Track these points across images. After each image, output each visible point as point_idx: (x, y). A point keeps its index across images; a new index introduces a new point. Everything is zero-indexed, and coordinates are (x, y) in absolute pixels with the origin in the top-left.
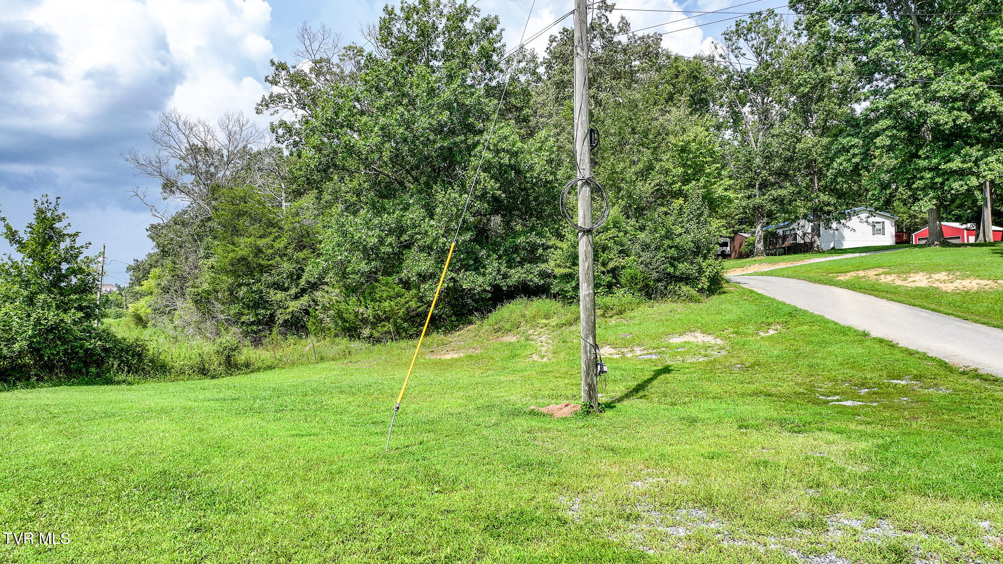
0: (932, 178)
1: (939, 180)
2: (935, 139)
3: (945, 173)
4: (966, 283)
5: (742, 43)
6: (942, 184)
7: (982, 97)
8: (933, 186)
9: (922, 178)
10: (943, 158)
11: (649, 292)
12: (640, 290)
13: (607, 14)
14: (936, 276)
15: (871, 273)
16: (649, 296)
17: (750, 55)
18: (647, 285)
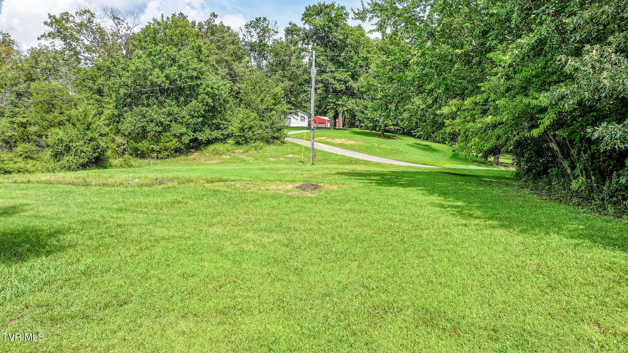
0: (333, 106)
1: (335, 107)
2: (334, 92)
3: (337, 104)
4: (350, 142)
5: (252, 30)
6: (336, 108)
7: (348, 81)
8: (333, 108)
9: (330, 105)
10: (336, 99)
11: (268, 142)
12: (265, 141)
13: (214, 19)
14: (342, 140)
15: (324, 138)
16: (268, 143)
17: (256, 36)
18: (267, 140)
